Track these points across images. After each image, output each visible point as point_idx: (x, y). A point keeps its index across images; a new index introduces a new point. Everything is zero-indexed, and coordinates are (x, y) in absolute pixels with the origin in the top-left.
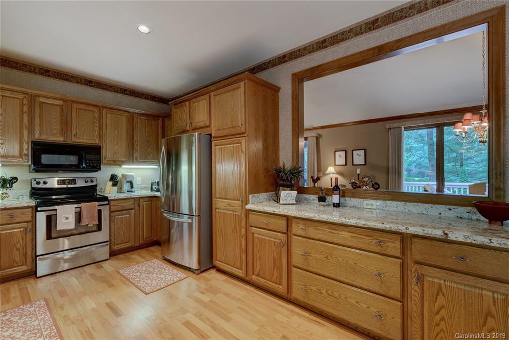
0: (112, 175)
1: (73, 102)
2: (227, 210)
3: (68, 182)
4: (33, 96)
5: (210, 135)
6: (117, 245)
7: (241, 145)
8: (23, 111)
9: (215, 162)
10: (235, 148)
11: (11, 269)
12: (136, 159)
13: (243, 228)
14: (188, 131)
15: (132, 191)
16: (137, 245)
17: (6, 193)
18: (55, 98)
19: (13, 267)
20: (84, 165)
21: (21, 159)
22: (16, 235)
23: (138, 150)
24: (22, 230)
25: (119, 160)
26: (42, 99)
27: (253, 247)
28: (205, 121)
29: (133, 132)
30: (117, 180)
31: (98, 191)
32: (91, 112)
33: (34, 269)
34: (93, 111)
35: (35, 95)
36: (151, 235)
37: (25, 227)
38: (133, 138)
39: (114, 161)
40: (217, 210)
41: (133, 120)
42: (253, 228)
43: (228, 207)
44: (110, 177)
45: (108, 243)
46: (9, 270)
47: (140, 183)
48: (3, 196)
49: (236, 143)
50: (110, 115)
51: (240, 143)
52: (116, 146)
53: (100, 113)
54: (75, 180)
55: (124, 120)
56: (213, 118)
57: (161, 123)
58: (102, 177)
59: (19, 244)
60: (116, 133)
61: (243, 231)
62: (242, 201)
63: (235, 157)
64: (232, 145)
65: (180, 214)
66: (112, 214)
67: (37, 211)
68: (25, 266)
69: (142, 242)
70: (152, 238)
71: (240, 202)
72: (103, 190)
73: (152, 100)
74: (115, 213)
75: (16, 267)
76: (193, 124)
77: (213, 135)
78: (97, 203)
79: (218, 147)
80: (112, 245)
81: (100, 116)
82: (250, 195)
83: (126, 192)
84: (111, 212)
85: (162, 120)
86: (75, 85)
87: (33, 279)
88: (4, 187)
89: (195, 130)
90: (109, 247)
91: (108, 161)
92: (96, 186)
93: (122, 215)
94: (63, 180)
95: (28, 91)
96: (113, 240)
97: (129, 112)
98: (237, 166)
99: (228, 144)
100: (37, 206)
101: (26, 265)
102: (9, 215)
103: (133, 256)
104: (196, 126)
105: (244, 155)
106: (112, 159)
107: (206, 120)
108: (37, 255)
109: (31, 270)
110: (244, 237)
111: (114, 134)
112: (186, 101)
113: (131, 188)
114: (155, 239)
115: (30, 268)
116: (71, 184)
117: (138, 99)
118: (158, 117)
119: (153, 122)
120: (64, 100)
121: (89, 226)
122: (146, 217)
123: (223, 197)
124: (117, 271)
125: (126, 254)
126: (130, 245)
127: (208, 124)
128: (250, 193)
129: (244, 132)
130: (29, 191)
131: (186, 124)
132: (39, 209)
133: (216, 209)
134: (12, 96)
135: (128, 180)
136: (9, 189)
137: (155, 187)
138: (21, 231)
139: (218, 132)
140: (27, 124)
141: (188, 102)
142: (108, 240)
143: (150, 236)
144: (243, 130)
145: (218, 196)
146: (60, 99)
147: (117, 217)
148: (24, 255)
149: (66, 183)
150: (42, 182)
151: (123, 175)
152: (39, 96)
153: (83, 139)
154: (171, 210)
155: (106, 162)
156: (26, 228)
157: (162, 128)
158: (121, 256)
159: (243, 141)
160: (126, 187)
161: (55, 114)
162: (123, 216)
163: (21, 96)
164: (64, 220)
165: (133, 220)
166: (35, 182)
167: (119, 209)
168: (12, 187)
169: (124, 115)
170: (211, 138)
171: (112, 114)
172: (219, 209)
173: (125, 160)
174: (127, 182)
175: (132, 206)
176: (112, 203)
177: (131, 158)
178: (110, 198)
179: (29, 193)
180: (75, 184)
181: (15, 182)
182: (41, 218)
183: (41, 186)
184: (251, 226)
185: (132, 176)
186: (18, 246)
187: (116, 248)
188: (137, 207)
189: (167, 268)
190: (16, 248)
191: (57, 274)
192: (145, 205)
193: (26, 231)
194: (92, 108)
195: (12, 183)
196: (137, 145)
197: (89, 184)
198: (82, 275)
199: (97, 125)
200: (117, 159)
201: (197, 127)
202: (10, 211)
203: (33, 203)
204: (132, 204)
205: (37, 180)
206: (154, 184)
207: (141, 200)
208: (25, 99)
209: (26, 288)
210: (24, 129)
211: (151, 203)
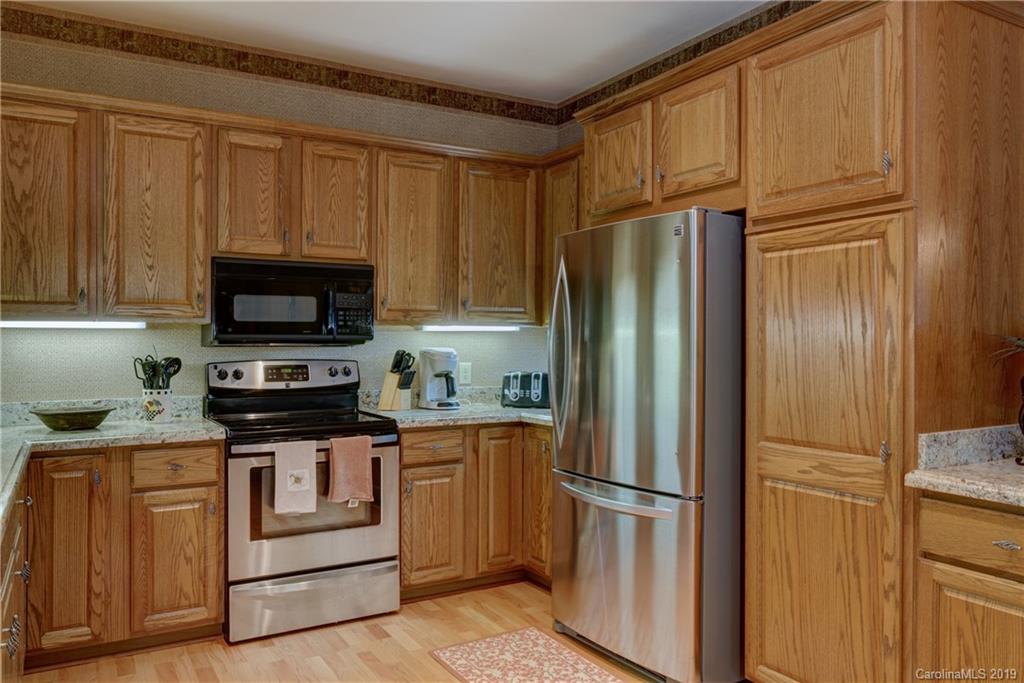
0: (397, 353)
1: (306, 137)
2: (813, 487)
3: (288, 374)
4: (215, 129)
5: (741, 213)
6: (419, 569)
7: (886, 245)
8: (193, 173)
9: (762, 311)
10: (854, 257)
11: (174, 614)
12: (464, 304)
13: (888, 558)
14: (649, 204)
15: (450, 405)
16: (471, 574)
17: (158, 403)
18: (264, 132)
19: (178, 608)
20: (331, 325)
21: (189, 309)
22: (184, 521)
23: (470, 276)
24: (197, 506)
25: (418, 307)
26: (236, 138)
27: (936, 636)
28: (717, 164)
29: (456, 219)
30: (411, 369)
31: (360, 403)
32: (349, 163)
33: (223, 620)
34: (354, 161)
35: (220, 128)
36: (509, 550)
37: (204, 500)
38: (455, 238)
39: (406, 312)
40: (768, 483)
41: (457, 180)
42: (940, 565)
43: (817, 475)
44: (390, 361)
45: (397, 562)
46: (169, 615)
47: (469, 381)
48: (151, 409)
49: (862, 238)
50: (397, 169)
51: (883, 235)
52: (411, 265)
53: (372, 165)
54: (306, 367)
55: (431, 182)
56: (754, 152)
57: (534, 188)
58: (371, 359)
59: (190, 544)
60: (411, 226)
61: (890, 572)
62: (888, 457)
63: (855, 290)
64: (843, 246)
65: (608, 483)
66: (405, 473)
67: (230, 455)
68: (204, 608)
69: (483, 567)
70: (512, 557)
71: (879, 460)
72: (373, 399)
73: (502, 113)
74: (412, 470)
75: (185, 608)
76: (668, 180)
77: (753, 212)
78: (369, 439)
79: (776, 254)
80: (406, 571)
81: (370, 174)
82: (923, 437)
83: (434, 405)
84: (403, 467)
85: (537, 175)
86: (304, 89)
87: (220, 646)
88: (152, 387)
89: (678, 198)
90: (397, 573)
91: (389, 310)
92: (357, 385)
93: (430, 478)
94: (279, 368)
95: (206, 115)
96: (408, 555)
97: (445, 156)
98: (864, 325)
99: (820, 243)
100: (229, 443)
101: (205, 605)
102: (168, 463)
103: (462, 610)
104: (680, 184)
105: (900, 280)
106: (400, 306)
107: (722, 160)
108: (231, 579)
109: (216, 619)
110: (894, 596)
111: (407, 227)
112: (641, 100)
113: (448, 396)
114: (519, 561)
115: (213, 614)
116: (297, 380)
117: (464, 115)
118: (527, 166)
119: (510, 183)
120: (283, 134)
121: (350, 505)
122: (495, 487)
123: (798, 437)
124: (431, 654)
125: (442, 600)
126: (453, 574)
127: (732, 174)
128: (921, 428)
129: (900, 191)
130: (201, 397)
131: (643, 182)
132: (235, 449)
133: (762, 478)
134: (171, 133)
135: (439, 370)
136: (162, 391)
137: (513, 392)
138: (194, 509)
139: (774, 200)
140: (202, 210)
141: (648, 105)
142: (397, 553)
143: (506, 550)
144: (894, 185)
145: (771, 432)
146: (275, 133)
147: (418, 483)
148: (200, 578)
149: (286, 377)
150: (230, 374)
151: (424, 354)
152: (227, 127)
153: (328, 246)
154: (581, 470)
155: (384, 316)
156: (204, 502)
157: (537, 202)
158: (428, 605)
159: (895, 227)
160: (433, 390)
161: (264, 178)
162: (434, 481)
163: (189, 132)
164: (291, 486)
165: (461, 493)
166: (216, 372)
167: (423, 460)
168: (168, 387)
169: (431, 166)
170: (743, 225)
171: (399, 166)
172: (775, 479)
173: (434, 307)
174: (437, 376)
175: (457, 453)
176: (406, 439)
177: (450, 303)
178: (400, 426)
179: (201, 403)
180: (307, 379)
181: (176, 372)
182: (239, 474)
183: (230, 384)
184: (927, 555)
185: (448, 356)
186: (190, 551)
187: (416, 578)
188: (470, 457)
189: (541, 642)
190: (185, 557)
191: (275, 640)
192: (492, 451)
193: (205, 511)
194: (351, 152)
195: (170, 376)
196: (466, 261)
197: (341, 380)
198: (339, 653)
199: (363, 203)
200: (413, 307)
201: (687, 188)
202: (173, 454)
203: (219, 432)
204: (459, 445)
205: (220, 367)
206: (513, 382)
207: (483, 433)
208: (198, 138)
209: (211, 670)
210: (197, 224)
211: (510, 443)
